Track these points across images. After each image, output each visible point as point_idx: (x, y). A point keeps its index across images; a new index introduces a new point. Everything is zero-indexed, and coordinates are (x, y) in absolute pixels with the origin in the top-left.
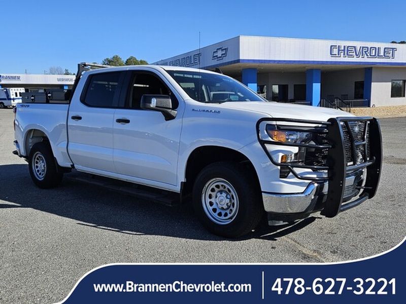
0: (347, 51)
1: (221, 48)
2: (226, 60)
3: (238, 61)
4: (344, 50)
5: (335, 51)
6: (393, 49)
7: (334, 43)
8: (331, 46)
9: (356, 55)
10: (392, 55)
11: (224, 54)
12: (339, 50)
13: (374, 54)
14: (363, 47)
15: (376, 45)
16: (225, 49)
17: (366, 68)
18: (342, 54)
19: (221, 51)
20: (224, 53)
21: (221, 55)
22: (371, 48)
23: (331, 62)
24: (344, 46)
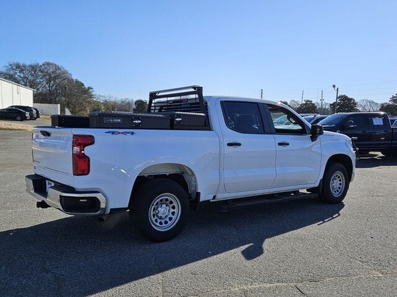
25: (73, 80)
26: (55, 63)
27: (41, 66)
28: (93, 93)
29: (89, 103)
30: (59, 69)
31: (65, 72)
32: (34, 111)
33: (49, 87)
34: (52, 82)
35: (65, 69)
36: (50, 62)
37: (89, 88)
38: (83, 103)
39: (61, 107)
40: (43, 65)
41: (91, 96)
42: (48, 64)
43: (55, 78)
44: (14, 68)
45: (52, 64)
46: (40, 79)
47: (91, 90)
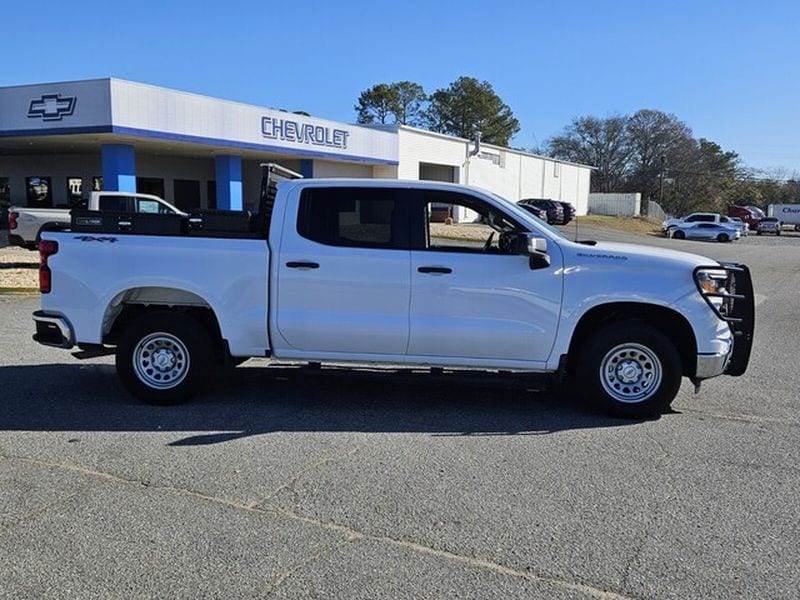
0: (286, 129)
1: (56, 96)
2: (67, 122)
3: (109, 129)
4: (281, 128)
5: (269, 128)
6: (345, 132)
7: (267, 113)
8: (264, 118)
9: (299, 138)
10: (344, 141)
11: (68, 109)
12: (274, 127)
13: (320, 139)
14: (307, 126)
15: (324, 124)
16: (70, 100)
17: (302, 160)
18: (279, 133)
19: (55, 103)
20: (66, 106)
21: (56, 111)
22: (317, 127)
23: (264, 146)
24: (282, 121)
25: (694, 141)
26: (660, 110)
27: (631, 119)
28: (739, 166)
29: (724, 187)
30: (666, 121)
31: (680, 127)
32: (560, 209)
33: (644, 159)
34: (650, 150)
35: (679, 120)
36: (650, 109)
37: (730, 155)
38: (710, 188)
39: (642, 199)
40: (636, 116)
41: (731, 173)
42: (646, 114)
43: (657, 140)
44: (583, 128)
45: (651, 113)
46: (628, 144)
47: (732, 160)
